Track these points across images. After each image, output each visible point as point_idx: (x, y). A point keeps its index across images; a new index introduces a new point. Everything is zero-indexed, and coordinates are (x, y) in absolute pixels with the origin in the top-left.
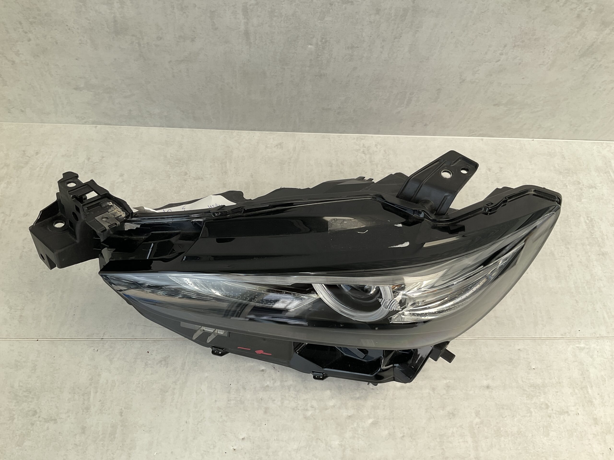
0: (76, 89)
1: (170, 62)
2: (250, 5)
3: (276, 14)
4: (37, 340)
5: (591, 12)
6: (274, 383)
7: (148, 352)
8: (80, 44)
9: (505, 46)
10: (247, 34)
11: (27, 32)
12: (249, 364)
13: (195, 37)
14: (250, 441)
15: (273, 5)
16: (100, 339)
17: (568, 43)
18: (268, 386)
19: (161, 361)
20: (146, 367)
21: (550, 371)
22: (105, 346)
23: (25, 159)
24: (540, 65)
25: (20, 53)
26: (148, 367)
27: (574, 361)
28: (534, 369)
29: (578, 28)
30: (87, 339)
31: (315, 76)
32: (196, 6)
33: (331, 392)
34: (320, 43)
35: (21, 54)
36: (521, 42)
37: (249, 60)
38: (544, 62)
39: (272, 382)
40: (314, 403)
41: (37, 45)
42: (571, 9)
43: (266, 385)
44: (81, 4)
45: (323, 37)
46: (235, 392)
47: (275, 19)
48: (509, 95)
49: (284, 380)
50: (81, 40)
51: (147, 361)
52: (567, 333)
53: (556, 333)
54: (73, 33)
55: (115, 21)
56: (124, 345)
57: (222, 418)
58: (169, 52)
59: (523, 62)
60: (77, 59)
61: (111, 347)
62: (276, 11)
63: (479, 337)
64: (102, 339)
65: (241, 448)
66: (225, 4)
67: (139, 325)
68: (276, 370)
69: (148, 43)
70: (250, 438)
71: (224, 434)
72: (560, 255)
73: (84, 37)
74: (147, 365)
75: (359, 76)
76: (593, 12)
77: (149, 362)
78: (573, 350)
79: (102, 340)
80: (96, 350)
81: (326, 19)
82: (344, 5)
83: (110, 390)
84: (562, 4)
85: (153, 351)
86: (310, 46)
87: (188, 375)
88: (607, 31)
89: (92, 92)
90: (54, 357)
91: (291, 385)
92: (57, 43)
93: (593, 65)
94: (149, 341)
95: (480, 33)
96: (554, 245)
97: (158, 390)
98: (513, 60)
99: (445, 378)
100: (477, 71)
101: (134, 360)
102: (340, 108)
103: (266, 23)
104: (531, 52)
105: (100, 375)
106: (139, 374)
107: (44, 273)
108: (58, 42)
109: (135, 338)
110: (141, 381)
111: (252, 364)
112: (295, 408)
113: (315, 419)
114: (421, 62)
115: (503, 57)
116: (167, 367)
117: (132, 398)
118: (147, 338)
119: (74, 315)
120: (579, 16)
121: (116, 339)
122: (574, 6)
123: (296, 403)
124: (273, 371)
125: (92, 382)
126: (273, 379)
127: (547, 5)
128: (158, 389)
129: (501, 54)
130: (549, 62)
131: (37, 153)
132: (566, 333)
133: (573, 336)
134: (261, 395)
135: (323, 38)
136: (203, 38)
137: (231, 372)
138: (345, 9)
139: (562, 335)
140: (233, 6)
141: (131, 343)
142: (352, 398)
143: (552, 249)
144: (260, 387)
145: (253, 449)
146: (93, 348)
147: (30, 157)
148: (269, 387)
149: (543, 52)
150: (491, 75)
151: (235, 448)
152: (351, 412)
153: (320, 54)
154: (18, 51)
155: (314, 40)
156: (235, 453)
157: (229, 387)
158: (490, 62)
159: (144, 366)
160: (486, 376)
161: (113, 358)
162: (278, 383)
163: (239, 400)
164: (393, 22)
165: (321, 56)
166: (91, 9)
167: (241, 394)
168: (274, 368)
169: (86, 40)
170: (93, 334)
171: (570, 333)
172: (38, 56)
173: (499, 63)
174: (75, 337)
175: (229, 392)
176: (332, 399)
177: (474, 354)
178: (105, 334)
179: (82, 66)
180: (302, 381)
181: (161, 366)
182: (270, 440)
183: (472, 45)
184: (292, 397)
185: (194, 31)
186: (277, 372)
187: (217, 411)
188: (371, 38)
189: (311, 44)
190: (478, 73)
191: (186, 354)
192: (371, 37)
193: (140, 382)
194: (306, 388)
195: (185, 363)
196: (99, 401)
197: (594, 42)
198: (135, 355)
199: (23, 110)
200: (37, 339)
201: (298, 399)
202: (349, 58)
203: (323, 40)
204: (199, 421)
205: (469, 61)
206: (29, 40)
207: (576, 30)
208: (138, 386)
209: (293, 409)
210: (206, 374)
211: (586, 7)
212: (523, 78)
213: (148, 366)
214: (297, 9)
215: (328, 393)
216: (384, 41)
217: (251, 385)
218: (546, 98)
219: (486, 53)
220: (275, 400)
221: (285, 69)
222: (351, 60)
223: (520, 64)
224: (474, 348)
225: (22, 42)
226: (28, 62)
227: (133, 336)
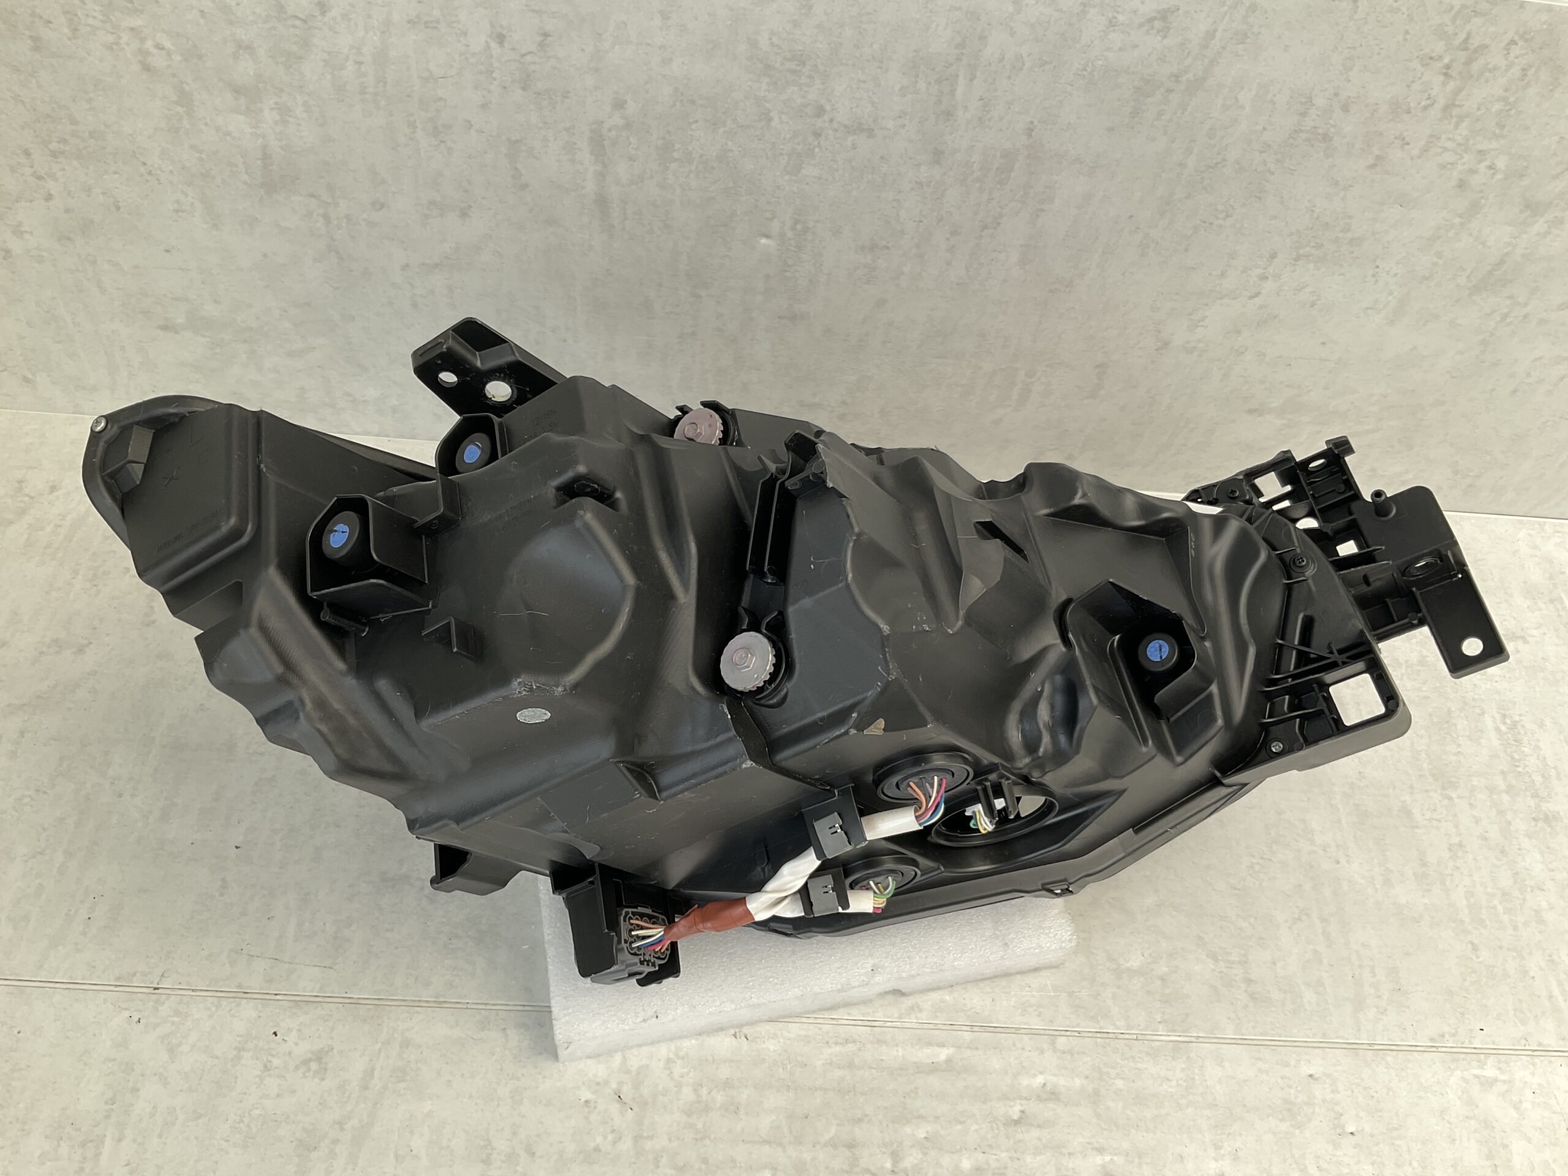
0: (165, 328)
1: (405, 267)
2: (610, 130)
3: (676, 155)
5: (1494, 174)
7: (275, 1034)
8: (176, 211)
9: (1273, 256)
10: (602, 202)
11: (44, 178)
13: (470, 207)
15: (669, 132)
16: (151, 990)
17: (1439, 255)
19: (306, 1062)
20: (266, 1073)
21: (1397, 1142)
22: (160, 1008)
23: (21, 501)
24: (1367, 308)
25: (23, 229)
26: (270, 1076)
27: (1467, 1117)
28: (1352, 1133)
29: (1460, 216)
30: (116, 986)
31: (780, 318)
32: (472, 126)
34: (790, 234)
35: (26, 232)
36: (1313, 247)
37: (608, 270)
38: (1376, 302)
41: (68, 211)
42: (1443, 167)
43: (593, 1145)
44: (180, 109)
45: (797, 217)
46: (502, 1161)
47: (673, 166)
48: (1288, 386)
49: (645, 1134)
50: (178, 202)
51: (269, 1058)
52: (1447, 1036)
53: (1416, 1033)
54: (160, 184)
55: (266, 157)
56: (214, 1009)
58: (403, 242)
59: (1320, 300)
60: (167, 251)
61: (177, 1013)
62: (677, 146)
63: (1201, 1035)
64: (155, 989)
66: (545, 123)
67: (258, 957)
68: (626, 1103)
69: (348, 217)
72: (1428, 815)
73: (186, 195)
74: (268, 1070)
75: (893, 322)
76: (1499, 176)
77: (275, 1061)
78: (1464, 1085)
79: (156, 991)
80: (137, 1019)
81: (804, 172)
82: (850, 138)
83: (160, 1136)
84: (1415, 152)
85: (290, 1030)
86: (764, 241)
87: (378, 1106)
88: (1540, 226)
89: (204, 336)
90: (19, 1032)
91: (663, 1150)
92: (118, 208)
93: (1506, 315)
94: (281, 1002)
95: (1205, 222)
96: (1411, 787)
97: (292, 1142)
98: (1295, 294)
99: (1100, 1150)
100: (1199, 321)
101: (235, 1053)
102: (844, 403)
103: (652, 177)
104: (1342, 274)
105: (138, 1090)
106: (245, 1094)
107: (26, 800)
108: (120, 204)
109: (245, 993)
110: (247, 1115)
114: (1051, 291)
115: (1269, 286)
116: (323, 1079)
117: (216, 1162)
118: (276, 995)
119: (89, 918)
120: (1462, 185)
121: (193, 990)
122: (1448, 157)
124: (615, 1107)
125: (112, 1110)
126: (613, 1131)
127: (1377, 153)
128: (292, 1139)
129: (1263, 278)
130: (1391, 302)
131: (53, 489)
132: (1443, 1036)
133: (1463, 1043)
135: (797, 222)
136: (490, 209)
137: (499, 1104)
138: (854, 147)
139: (1432, 1040)
140: (567, 129)
141: (233, 1005)
143: (1407, 798)
144: (576, 1150)
146: (127, 1014)
147: (32, 498)
148: (600, 1151)
149: (1374, 276)
150: (1239, 332)
153: (790, 262)
154: (20, 224)
155: (775, 226)
157: (489, 1147)
158: (1235, 298)
159: (259, 1073)
160: (1217, 1147)
161: (180, 1045)
162: (627, 1143)
164: (978, 185)
165: (792, 266)
166: (206, 124)
167: (519, 1168)
168: (619, 1097)
169: (192, 204)
170: (134, 974)
171: (1454, 1035)
172: (69, 239)
173: (1257, 301)
174: (83, 979)
177: (1184, 1084)
178: (165, 975)
179: (180, 269)
180: (696, 1139)
181: (307, 1074)
183: (1186, 250)
185: (466, 191)
186: (626, 1111)
188: (921, 224)
189: (767, 236)
190: (1202, 326)
191: (379, 1045)
192: (921, 221)
193: (244, 1117)
195: (373, 1069)
196: (124, 1163)
197: (1507, 254)
198: (239, 1039)
199: (30, 376)
202: (864, 275)
203: (799, 227)
205: (1177, 294)
206: (49, 197)
207: (1457, 220)
208: (236, 1128)
210: (428, 1106)
211: (1480, 162)
212: (1323, 343)
213: (271, 1072)
214: (729, 143)
216: (954, 233)
217: (551, 1145)
218: (1385, 397)
219: (1223, 275)
221: (700, 297)
222: (870, 281)
223: (1313, 305)
224: (1184, 1066)
225: (31, 201)
226: (45, 254)
227: (239, 986)
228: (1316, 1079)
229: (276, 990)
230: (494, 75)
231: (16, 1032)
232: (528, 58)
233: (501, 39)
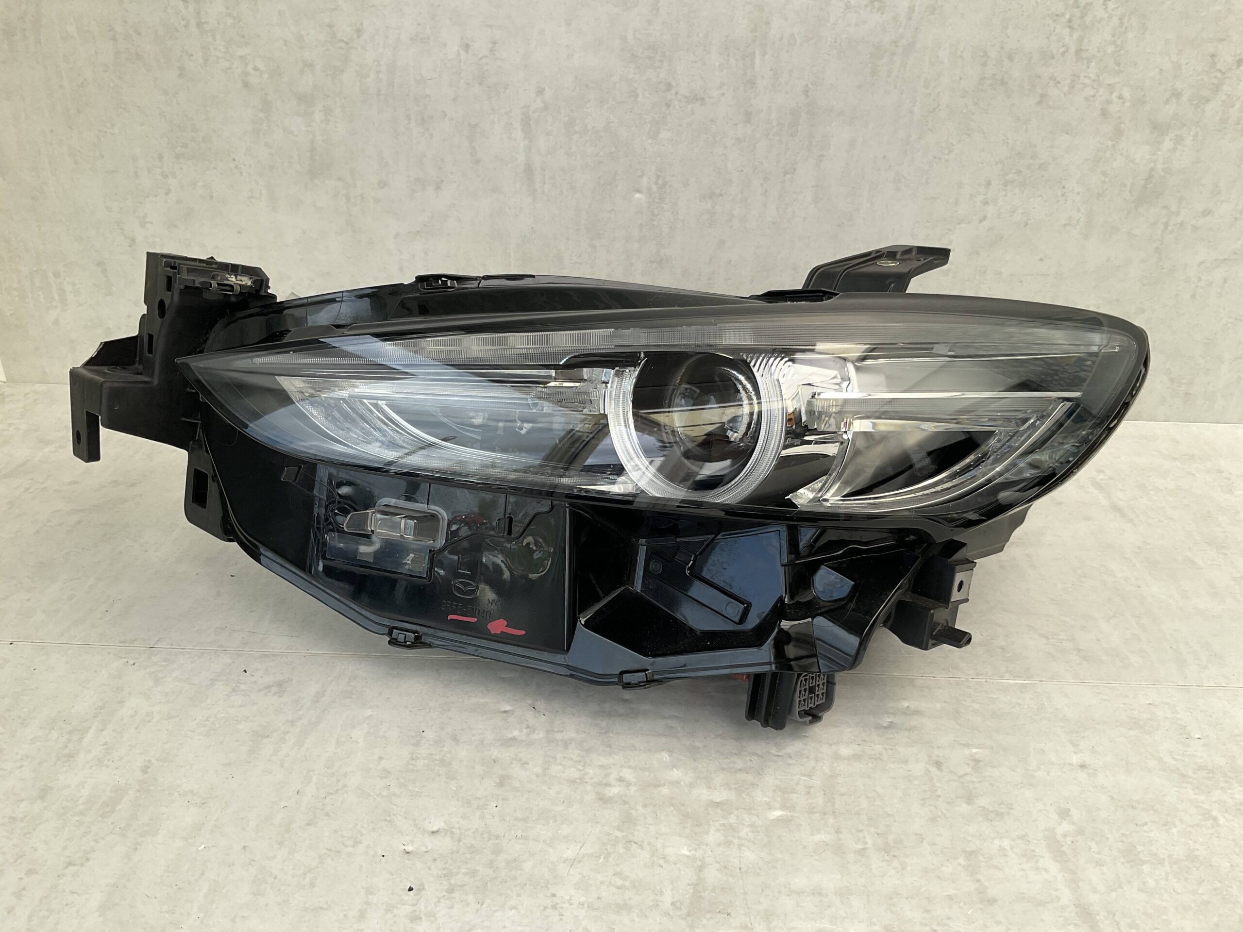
1: (397, 236)
2: (534, 112)
3: (577, 128)
4: (11, 644)
5: (1124, 103)
6: (528, 735)
7: (245, 671)
8: (249, 198)
9: (989, 184)
10: (529, 170)
11: (167, 176)
12: (474, 700)
13: (443, 181)
14: (452, 837)
15: (572, 110)
16: (148, 648)
17: (1105, 174)
18: (514, 739)
19: (269, 687)
20: (234, 693)
22: (152, 658)
24: (1065, 225)
25: (146, 220)
26: (236, 694)
28: (1198, 738)
29: (1110, 139)
30: (120, 646)
32: (446, 115)
33: (670, 756)
34: (654, 188)
35: (149, 222)
36: (1015, 173)
37: (532, 228)
38: (1070, 218)
39: (525, 731)
40: (628, 774)
41: (178, 202)
42: (1087, 99)
43: (510, 736)
44: (262, 115)
45: (659, 173)
46: (431, 745)
47: (575, 137)
49: (556, 730)
50: (251, 190)
51: (238, 685)
54: (242, 176)
55: (313, 149)
56: (196, 659)
57: (389, 789)
58: (396, 214)
59: (1030, 220)
60: (239, 232)
61: (166, 661)
62: (578, 121)
64: (151, 648)
65: (425, 850)
66: (493, 109)
67: (239, 631)
68: (539, 712)
69: (362, 196)
70: (454, 830)
71: (388, 818)
73: (258, 184)
75: (731, 261)
76: (1128, 104)
77: (243, 687)
80: (132, 663)
81: (661, 135)
82: (690, 107)
83: (137, 728)
84: (1066, 89)
85: (258, 669)
86: (637, 196)
87: (327, 711)
88: (1167, 144)
90: (35, 669)
91: (572, 739)
92: (211, 197)
93: (1166, 225)
94: (252, 655)
95: (935, 158)
97: (248, 733)
98: (1011, 216)
99: (967, 745)
101: (209, 682)
103: (561, 147)
104: (1041, 196)
105: (124, 702)
106: (213, 705)
108: (214, 195)
110: (212, 717)
111: (482, 701)
112: (578, 781)
113: (625, 802)
114: (839, 225)
115: (991, 209)
116: (281, 697)
117: (181, 744)
118: (249, 651)
119: (107, 611)
120: (1104, 114)
121: (182, 649)
122: (1089, 92)
123: (580, 770)
124: (530, 715)
125: (100, 713)
126: (528, 727)
127: (1040, 91)
128: (249, 731)
129: (985, 203)
130: (1081, 217)
134: (495, 752)
135: (659, 177)
136: (455, 182)
137: (430, 711)
138: (693, 113)
140: (506, 113)
141: (213, 657)
142: (723, 769)
144: (495, 739)
145: (458, 853)
146: (125, 660)
148: (516, 739)
149: (1063, 195)
150: (978, 253)
151: (409, 848)
152: (721, 795)
153: (656, 212)
154: (146, 216)
155: (644, 181)
156: (409, 859)
157: (419, 736)
158: (969, 223)
159: (228, 693)
160: (1075, 745)
161: (164, 677)
162: (540, 735)
163: (438, 758)
164: (777, 138)
165: (657, 215)
166: (277, 126)
167: (445, 749)
169: (261, 191)
170: (136, 640)
172: (176, 226)
173: (985, 224)
174: (94, 642)
175: (417, 745)
176: (673, 768)
177: (1035, 707)
178: (160, 641)
181: (268, 694)
182: (504, 836)
183: (927, 183)
184: (572, 759)
185: (440, 168)
187: (378, 776)
188: (742, 173)
189: (639, 191)
191: (331, 678)
192: (742, 171)
193: (210, 718)
194: (609, 746)
195: (324, 691)
196: (102, 743)
197: (1152, 169)
198: (214, 674)
200: (10, 642)
201: (585, 764)
202: (708, 220)
203: (660, 182)
204: (331, 792)
205: (927, 221)
206: (168, 192)
207: (1110, 143)
208: (202, 724)
209: (573, 782)
210: (369, 712)
211: (1111, 93)
212: (1041, 260)
214: (611, 116)
215: (665, 756)
216: (766, 179)
217: (474, 735)
219: (956, 202)
220: (528, 764)
221: (595, 247)
222: (712, 225)
223: (1026, 224)
224: (1031, 697)
225: (156, 196)
226: (157, 240)
227: (221, 646)
228: (1156, 706)
229: (250, 648)
230: (462, 75)
231: (32, 669)
232: (484, 61)
233: (467, 47)
